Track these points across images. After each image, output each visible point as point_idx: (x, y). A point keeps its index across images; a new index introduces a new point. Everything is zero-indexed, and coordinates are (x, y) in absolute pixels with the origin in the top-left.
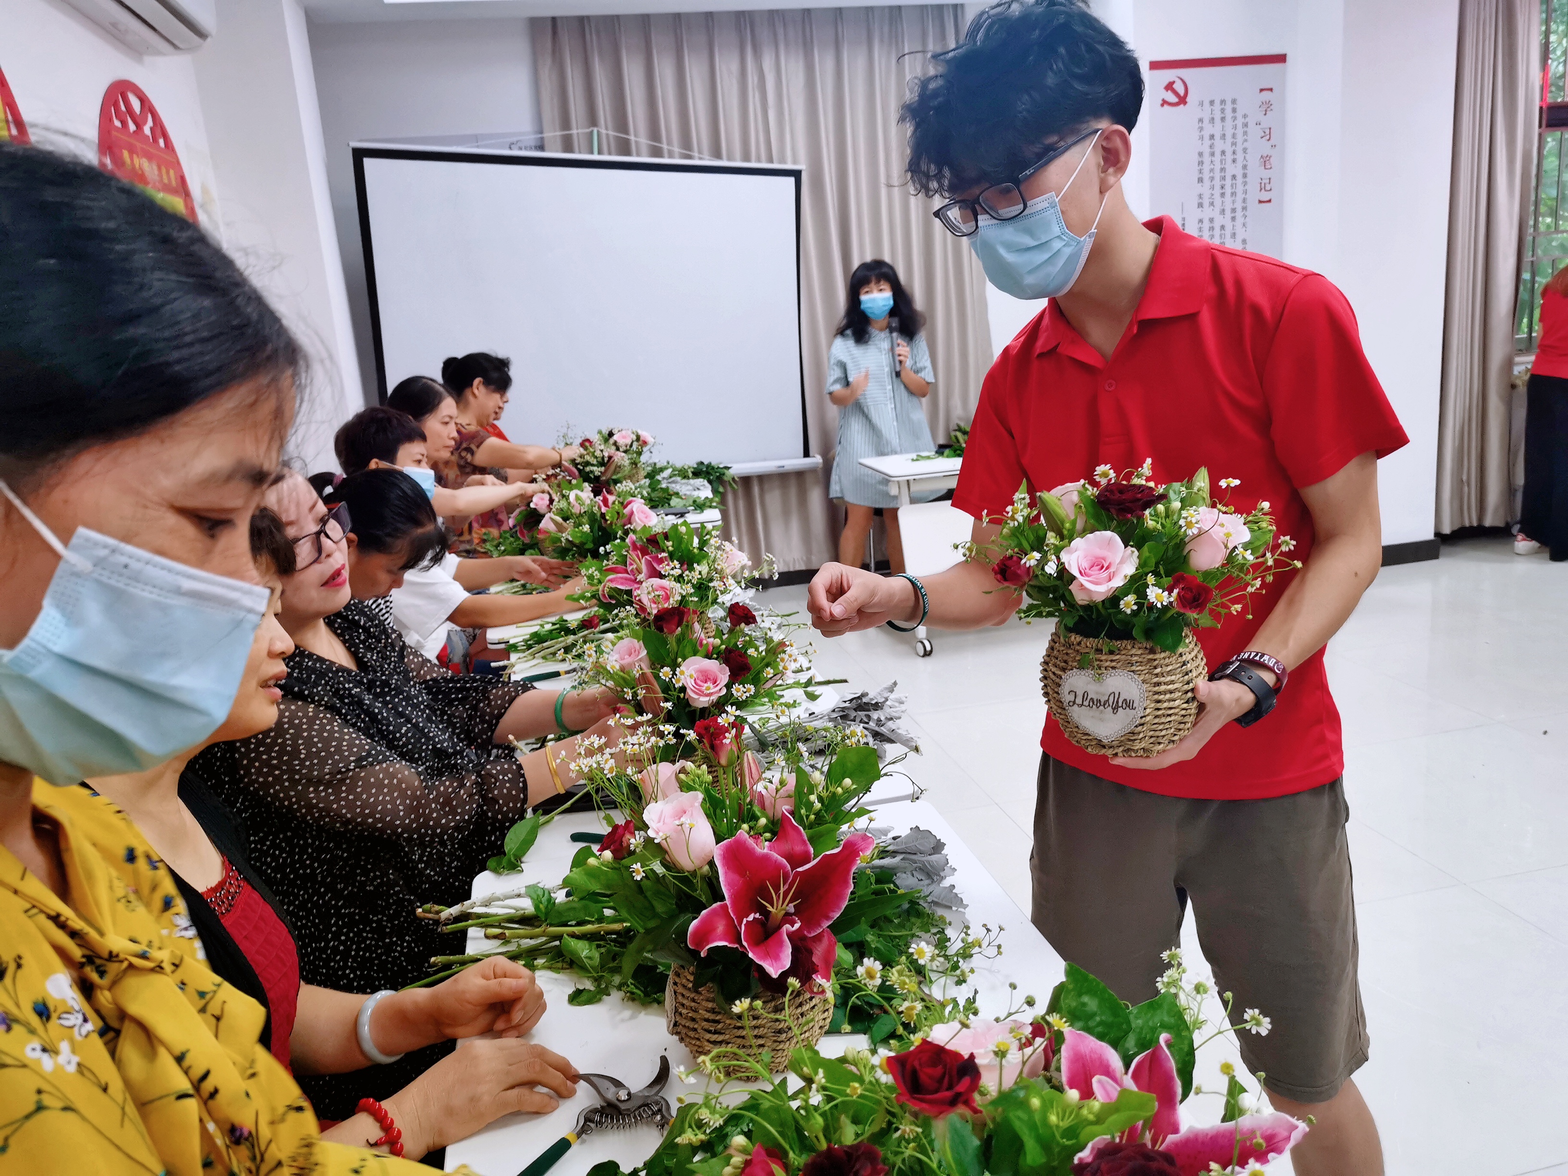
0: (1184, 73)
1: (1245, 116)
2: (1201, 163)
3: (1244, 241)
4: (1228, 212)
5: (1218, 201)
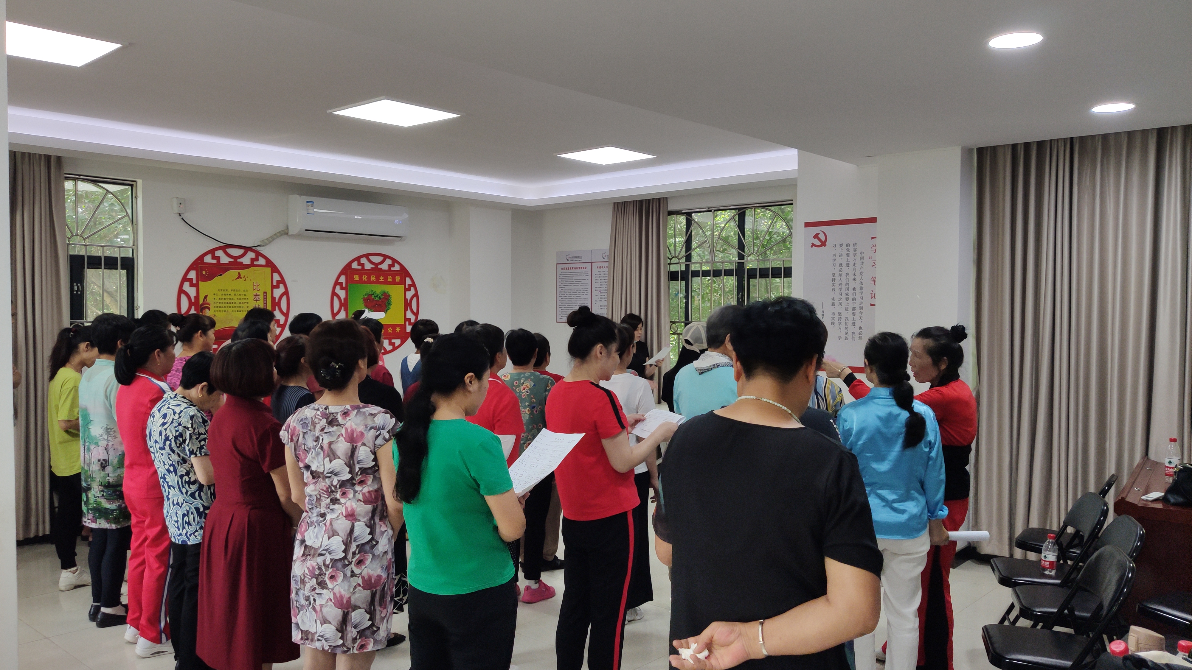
0: (825, 228)
1: (862, 253)
2: (834, 280)
3: (860, 328)
4: (850, 309)
5: (844, 302)
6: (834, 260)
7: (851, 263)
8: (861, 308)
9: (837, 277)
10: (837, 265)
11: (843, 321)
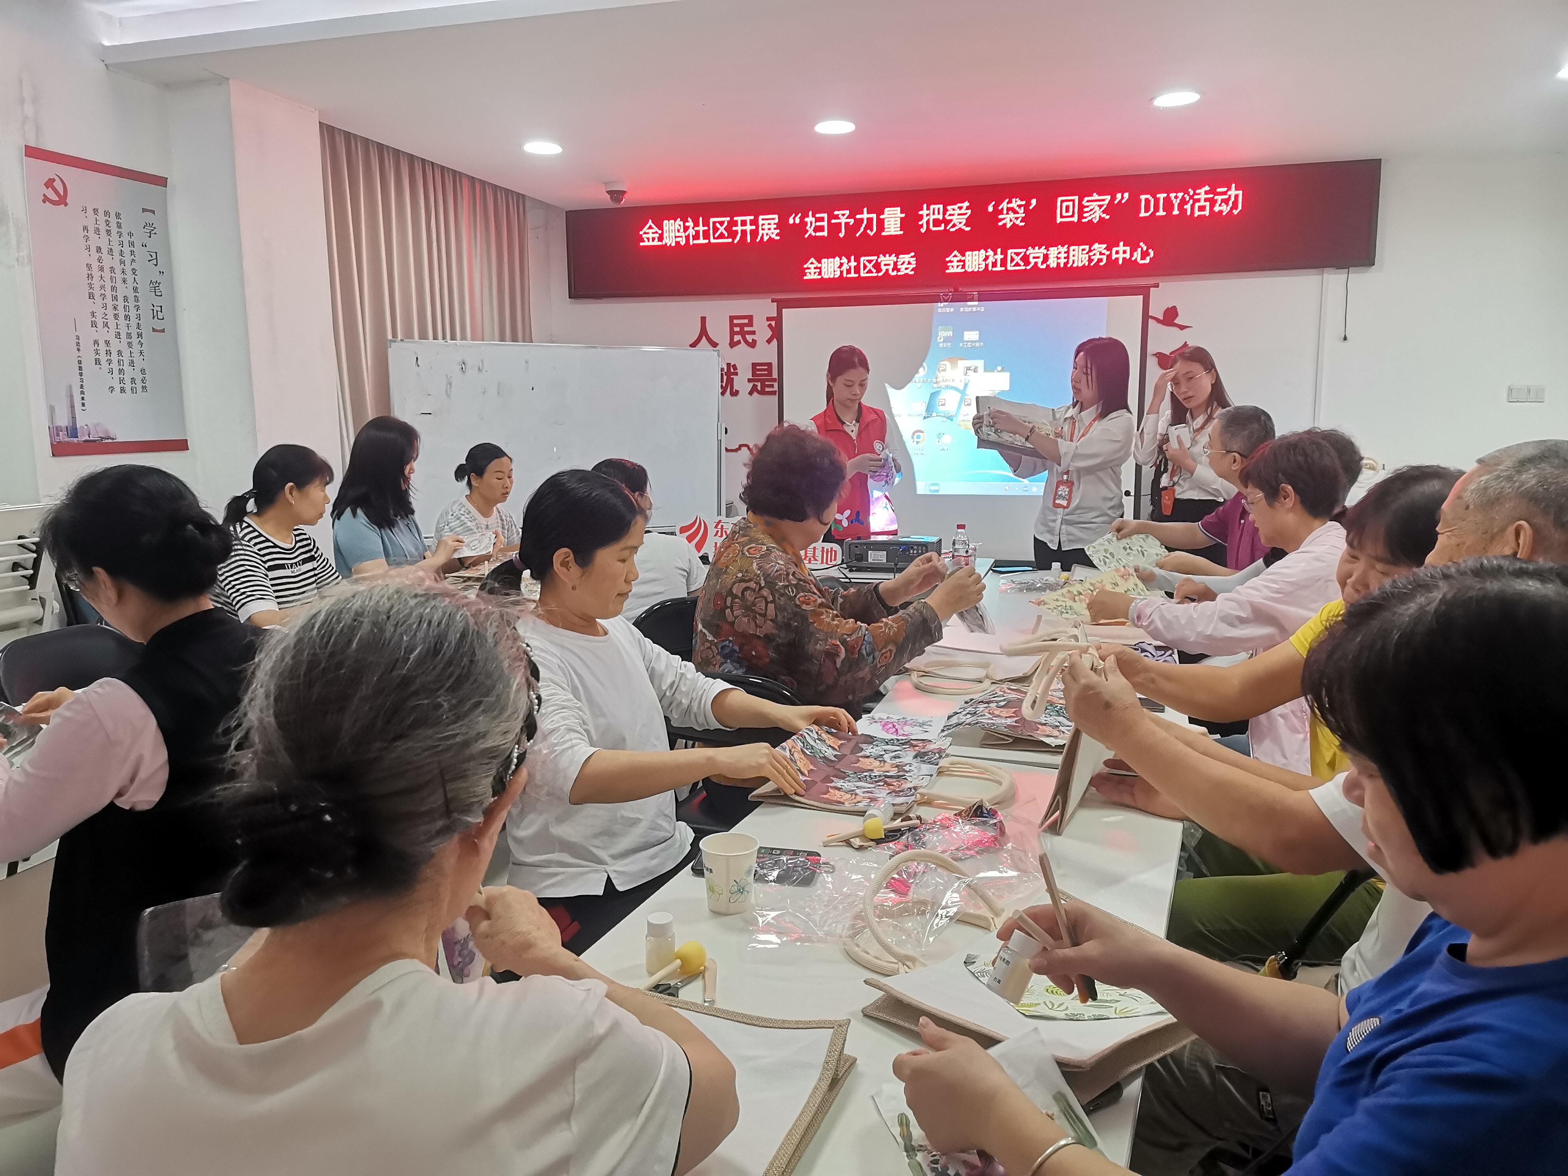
0: (63, 170)
1: (131, 234)
2: (90, 277)
3: (143, 371)
4: (123, 336)
5: (112, 322)
6: (87, 238)
7: (116, 249)
8: (140, 335)
9: (96, 273)
10: (93, 249)
11: (115, 357)
